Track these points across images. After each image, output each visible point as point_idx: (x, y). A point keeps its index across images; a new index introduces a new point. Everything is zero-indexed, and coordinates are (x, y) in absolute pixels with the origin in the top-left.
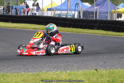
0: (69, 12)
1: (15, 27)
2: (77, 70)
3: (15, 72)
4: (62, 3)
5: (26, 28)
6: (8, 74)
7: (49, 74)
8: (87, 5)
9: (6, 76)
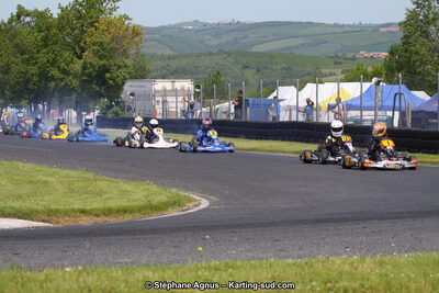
0: (379, 113)
1: (253, 150)
2: (399, 252)
3: (253, 258)
4: (364, 90)
5: (278, 152)
6: (239, 263)
7: (333, 263)
8: (422, 95)
9: (233, 267)
